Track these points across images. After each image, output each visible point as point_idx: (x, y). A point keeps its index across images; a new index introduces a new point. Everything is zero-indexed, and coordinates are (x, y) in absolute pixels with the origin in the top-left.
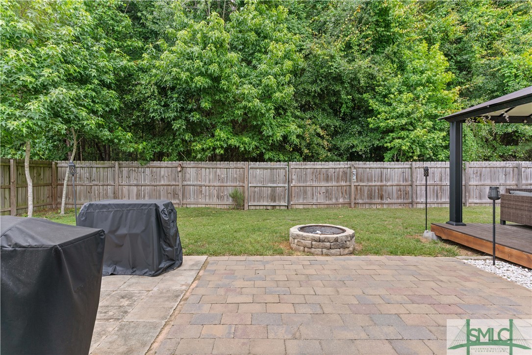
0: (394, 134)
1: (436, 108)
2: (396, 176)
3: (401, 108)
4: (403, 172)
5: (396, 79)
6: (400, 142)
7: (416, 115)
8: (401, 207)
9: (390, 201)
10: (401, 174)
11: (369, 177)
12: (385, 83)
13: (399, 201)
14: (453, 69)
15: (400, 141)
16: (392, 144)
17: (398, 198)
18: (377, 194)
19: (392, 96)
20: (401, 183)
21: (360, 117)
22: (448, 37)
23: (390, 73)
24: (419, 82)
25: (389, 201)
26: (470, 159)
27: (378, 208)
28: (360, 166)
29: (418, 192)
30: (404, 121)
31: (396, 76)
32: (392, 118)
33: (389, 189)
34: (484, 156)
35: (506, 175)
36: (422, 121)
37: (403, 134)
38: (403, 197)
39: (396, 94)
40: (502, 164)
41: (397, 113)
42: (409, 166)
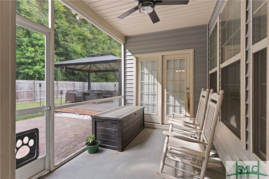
0: (25, 66)
2: (26, 87)
3: (28, 54)
4: (30, 85)
5: (25, 39)
7: (36, 59)
8: (29, 102)
12: (19, 39)
15: (28, 70)
16: (24, 71)
17: (27, 98)
19: (23, 47)
20: (29, 90)
23: (22, 35)
24: (37, 44)
25: (22, 100)
26: (59, 80)
30: (30, 61)
31: (25, 37)
32: (24, 58)
33: (22, 94)
34: (64, 79)
35: (71, 86)
36: (39, 62)
37: (29, 67)
38: (30, 97)
39: (25, 46)
40: (69, 82)
41: (26, 56)
42: (33, 82)
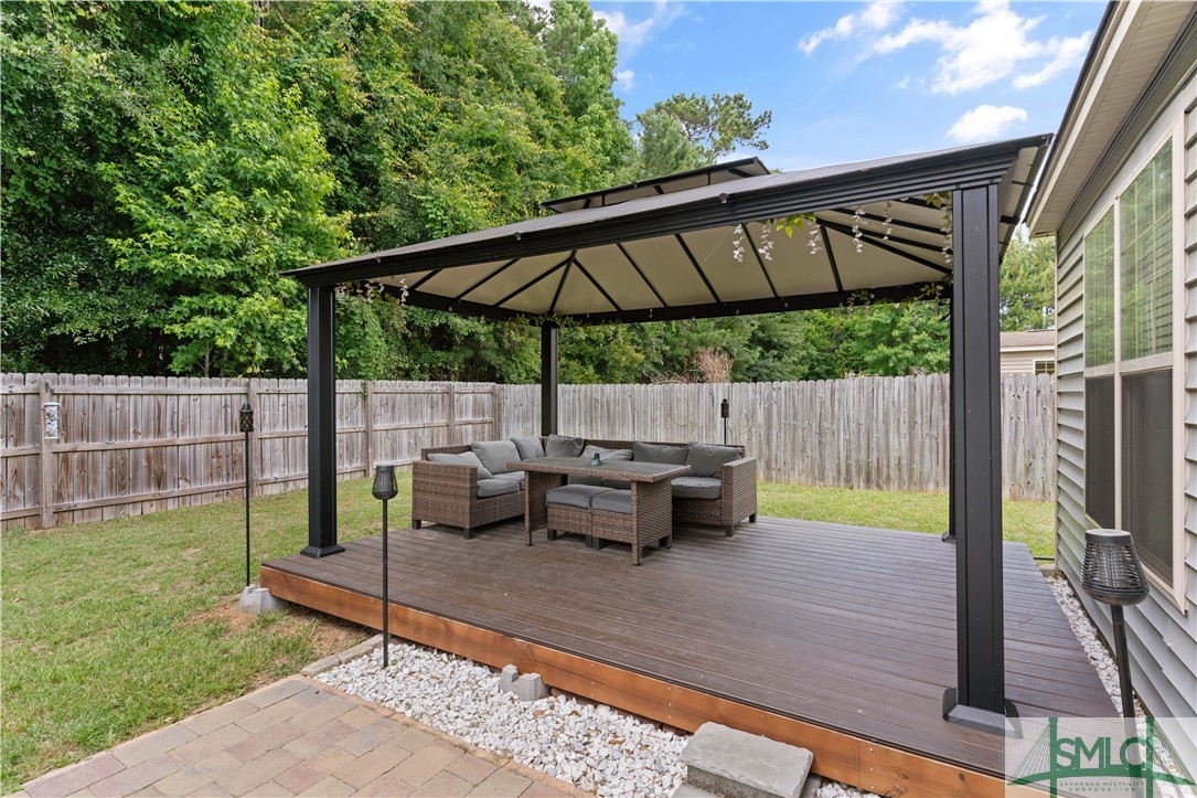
0: (195, 299)
1: (304, 250)
2: (206, 414)
3: (210, 230)
4: (226, 406)
5: (199, 151)
6: (209, 325)
7: (255, 258)
8: (219, 500)
9: (188, 487)
10: (219, 411)
11: (116, 424)
12: (170, 150)
13: (215, 484)
14: (347, 175)
15: (208, 320)
16: (189, 328)
17: (211, 476)
18: (143, 472)
19: (185, 192)
20: (221, 435)
21: (91, 232)
22: (336, 102)
23: (187, 128)
24: (260, 176)
25: (184, 487)
26: (375, 374)
27: (146, 512)
28: (78, 389)
29: (267, 455)
30: (220, 268)
31: (202, 140)
32: (189, 251)
33: (183, 457)
34: (399, 369)
35: (432, 408)
36: (270, 277)
37: (220, 303)
38: (224, 473)
39: (195, 187)
40: (427, 385)
41: (204, 240)
42: (241, 390)
